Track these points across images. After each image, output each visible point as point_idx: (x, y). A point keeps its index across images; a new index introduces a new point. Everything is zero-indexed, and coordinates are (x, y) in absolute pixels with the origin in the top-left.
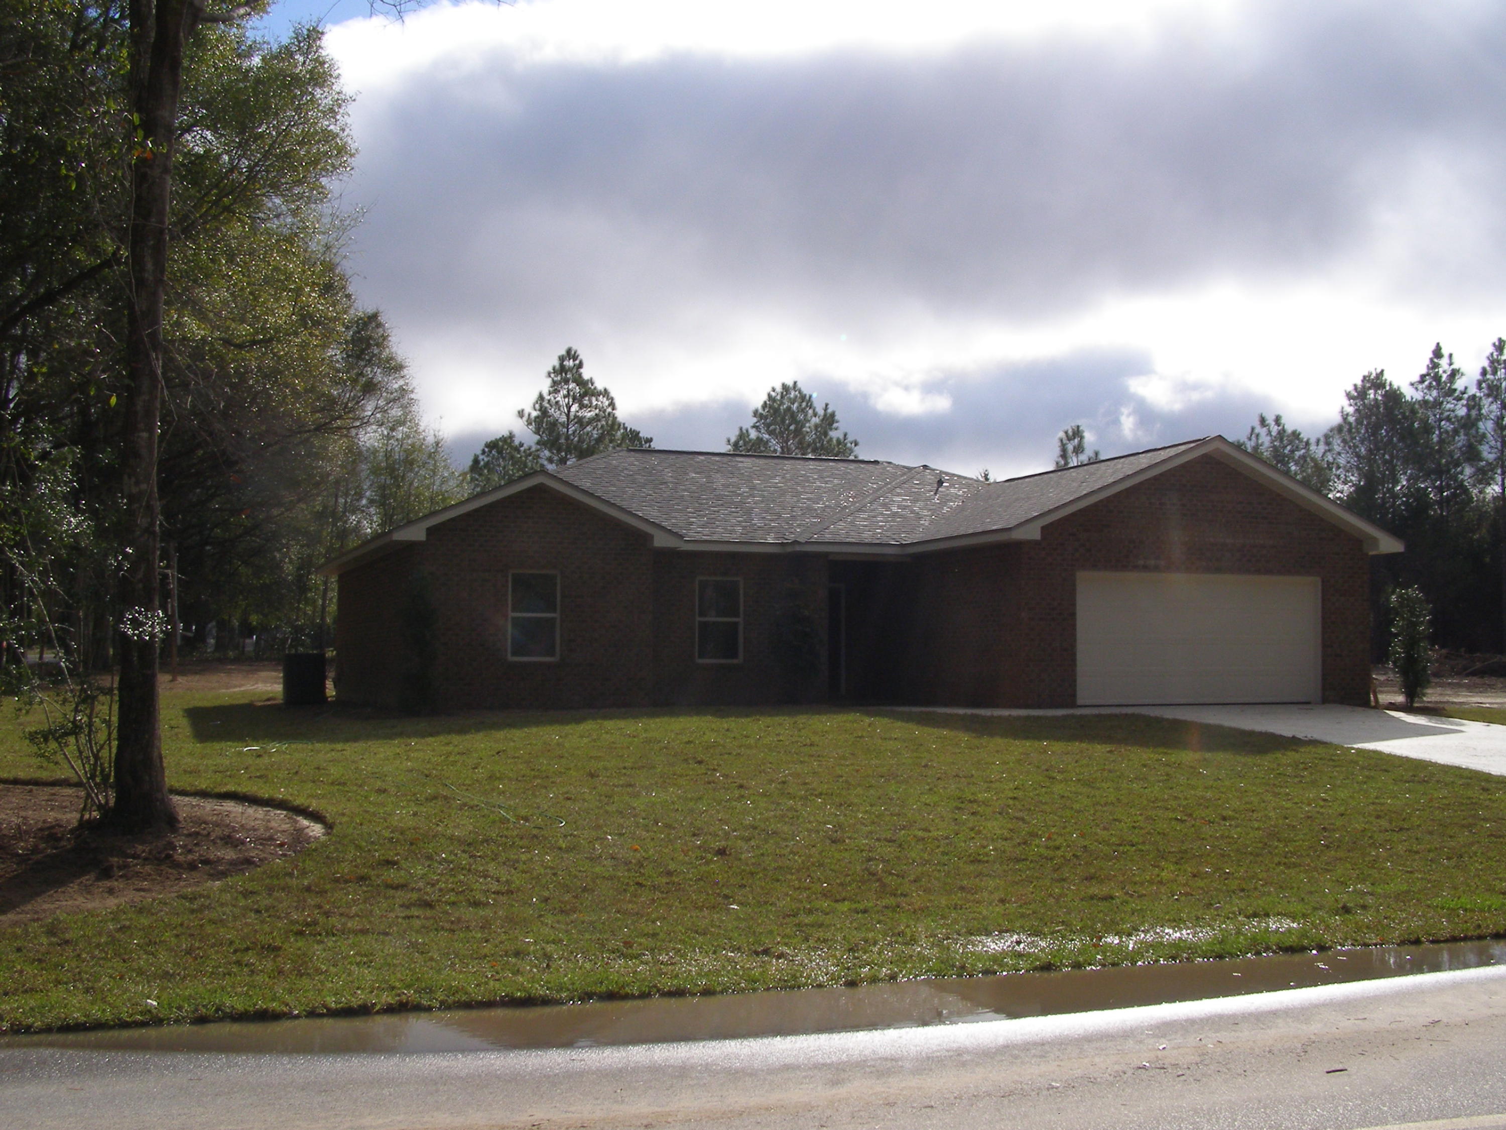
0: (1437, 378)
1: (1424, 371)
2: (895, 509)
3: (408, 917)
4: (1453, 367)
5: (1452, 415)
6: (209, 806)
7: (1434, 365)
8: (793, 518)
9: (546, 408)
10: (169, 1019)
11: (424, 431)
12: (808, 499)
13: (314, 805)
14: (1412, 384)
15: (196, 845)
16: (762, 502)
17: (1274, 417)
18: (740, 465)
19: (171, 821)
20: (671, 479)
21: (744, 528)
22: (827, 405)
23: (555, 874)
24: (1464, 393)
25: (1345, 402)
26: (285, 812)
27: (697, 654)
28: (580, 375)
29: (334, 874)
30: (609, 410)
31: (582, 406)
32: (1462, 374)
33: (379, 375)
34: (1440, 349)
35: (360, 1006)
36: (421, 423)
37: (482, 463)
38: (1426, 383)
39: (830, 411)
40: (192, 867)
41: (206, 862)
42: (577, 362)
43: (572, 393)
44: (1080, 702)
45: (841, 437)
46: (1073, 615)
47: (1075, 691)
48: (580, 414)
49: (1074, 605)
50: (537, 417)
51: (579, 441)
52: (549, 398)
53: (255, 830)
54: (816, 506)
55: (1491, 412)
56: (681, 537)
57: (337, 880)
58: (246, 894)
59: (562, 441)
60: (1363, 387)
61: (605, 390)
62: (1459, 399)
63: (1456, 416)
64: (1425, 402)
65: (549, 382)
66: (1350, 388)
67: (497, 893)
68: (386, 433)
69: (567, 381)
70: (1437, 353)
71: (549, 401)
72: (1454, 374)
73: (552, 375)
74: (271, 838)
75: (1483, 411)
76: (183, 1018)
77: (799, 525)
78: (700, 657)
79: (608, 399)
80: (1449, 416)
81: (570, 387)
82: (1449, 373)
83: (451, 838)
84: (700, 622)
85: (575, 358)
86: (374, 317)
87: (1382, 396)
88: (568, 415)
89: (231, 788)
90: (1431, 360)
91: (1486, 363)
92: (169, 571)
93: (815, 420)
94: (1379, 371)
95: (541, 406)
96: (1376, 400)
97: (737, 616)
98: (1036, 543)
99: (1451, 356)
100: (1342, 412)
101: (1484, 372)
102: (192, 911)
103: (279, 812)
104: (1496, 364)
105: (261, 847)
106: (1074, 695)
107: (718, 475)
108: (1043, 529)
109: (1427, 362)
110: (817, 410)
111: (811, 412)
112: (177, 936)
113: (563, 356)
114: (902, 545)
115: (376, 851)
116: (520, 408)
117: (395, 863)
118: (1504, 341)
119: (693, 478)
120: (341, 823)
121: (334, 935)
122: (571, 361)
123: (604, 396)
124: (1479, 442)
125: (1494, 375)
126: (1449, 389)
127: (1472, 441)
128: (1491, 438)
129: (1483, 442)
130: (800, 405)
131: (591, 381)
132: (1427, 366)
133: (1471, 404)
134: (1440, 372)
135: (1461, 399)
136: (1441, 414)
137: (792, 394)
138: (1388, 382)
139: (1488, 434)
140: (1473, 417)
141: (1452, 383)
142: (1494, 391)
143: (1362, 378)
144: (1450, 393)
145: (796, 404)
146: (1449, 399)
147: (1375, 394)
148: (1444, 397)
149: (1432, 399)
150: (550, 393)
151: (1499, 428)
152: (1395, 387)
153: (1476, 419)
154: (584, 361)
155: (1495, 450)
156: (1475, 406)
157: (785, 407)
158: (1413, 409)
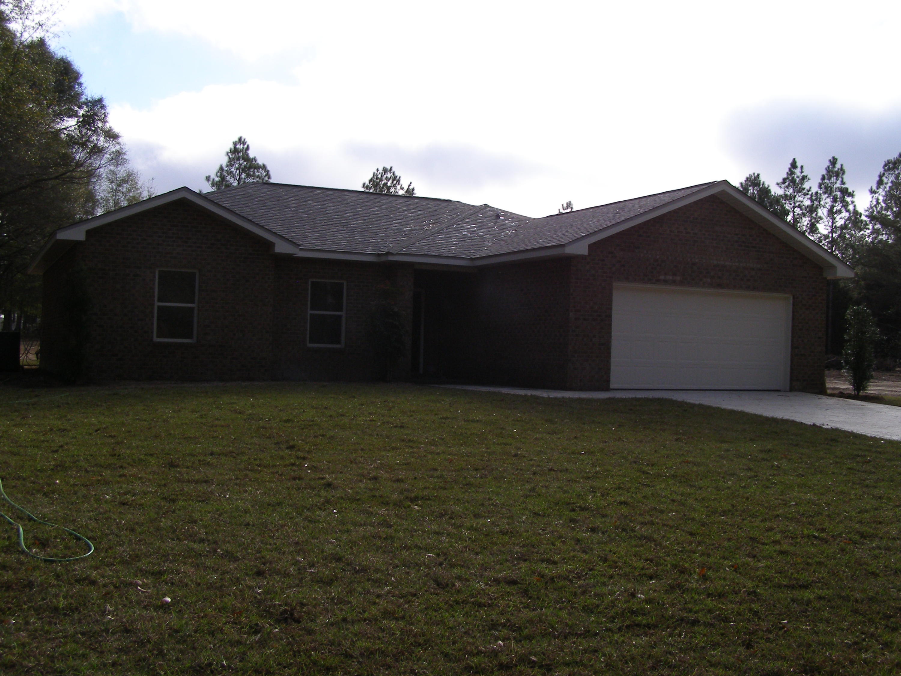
0: (793, 181)
1: (785, 176)
2: (465, 233)
4: (803, 174)
7: (791, 172)
8: (387, 236)
9: (224, 175)
11: (141, 188)
14: (778, 184)
16: (363, 224)
20: (293, 205)
21: (348, 242)
27: (308, 339)
28: (248, 155)
31: (248, 176)
32: (809, 179)
33: (101, 141)
34: (796, 162)
36: (138, 182)
38: (787, 184)
42: (246, 146)
43: (242, 167)
44: (612, 386)
46: (610, 316)
47: (609, 377)
48: (247, 181)
49: (610, 309)
50: (218, 181)
52: (226, 169)
55: (826, 203)
56: (299, 246)
60: (747, 185)
61: (264, 165)
62: (805, 194)
63: (803, 205)
64: (785, 197)
65: (227, 158)
68: (114, 188)
69: (238, 159)
70: (794, 165)
71: (227, 171)
72: (804, 178)
73: (230, 154)
75: (822, 203)
77: (391, 242)
78: (310, 343)
79: (265, 171)
80: (799, 205)
81: (241, 162)
82: (801, 178)
84: (311, 314)
85: (244, 143)
86: (100, 100)
87: (757, 191)
88: (239, 181)
90: (790, 169)
91: (824, 172)
93: (401, 192)
94: (756, 175)
95: (221, 174)
96: (754, 193)
97: (341, 310)
98: (583, 257)
99: (802, 167)
101: (823, 178)
104: (831, 173)
106: (608, 381)
108: (590, 246)
109: (787, 170)
110: (403, 186)
111: (399, 187)
113: (236, 142)
116: (207, 175)
118: (836, 159)
122: (242, 146)
123: (262, 169)
124: (818, 222)
125: (829, 180)
126: (800, 188)
127: (813, 221)
128: (825, 220)
129: (820, 222)
130: (393, 182)
131: (255, 159)
132: (787, 173)
133: (814, 198)
134: (795, 177)
135: (807, 194)
136: (794, 203)
137: (389, 175)
138: (762, 182)
139: (824, 217)
140: (815, 206)
141: (802, 184)
142: (828, 190)
143: (745, 179)
144: (800, 190)
145: (391, 181)
146: (800, 194)
147: (753, 190)
148: (797, 193)
149: (789, 194)
150: (227, 166)
151: (831, 213)
152: (766, 186)
153: (817, 208)
154: (250, 146)
155: (828, 227)
156: (816, 199)
157: (383, 182)
158: (777, 200)
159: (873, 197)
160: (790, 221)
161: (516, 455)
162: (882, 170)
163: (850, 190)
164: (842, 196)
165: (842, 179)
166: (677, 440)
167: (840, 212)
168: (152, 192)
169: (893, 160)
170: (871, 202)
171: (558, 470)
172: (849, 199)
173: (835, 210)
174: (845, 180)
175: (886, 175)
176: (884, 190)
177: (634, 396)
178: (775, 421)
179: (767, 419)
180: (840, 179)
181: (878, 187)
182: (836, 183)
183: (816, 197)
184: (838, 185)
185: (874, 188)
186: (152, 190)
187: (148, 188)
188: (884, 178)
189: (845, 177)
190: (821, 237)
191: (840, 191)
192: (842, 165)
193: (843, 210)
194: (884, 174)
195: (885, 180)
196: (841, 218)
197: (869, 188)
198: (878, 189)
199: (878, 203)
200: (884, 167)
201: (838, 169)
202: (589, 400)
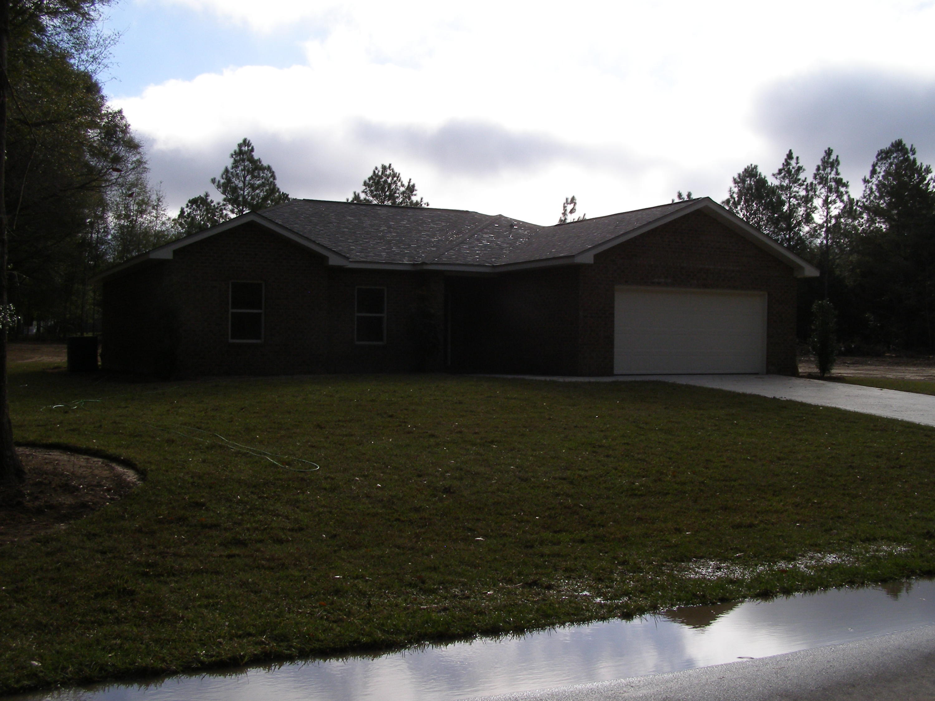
0: (789, 172)
1: (781, 167)
2: (485, 243)
3: (229, 556)
4: (798, 165)
5: (797, 195)
6: (41, 455)
7: (787, 163)
8: (419, 247)
9: (230, 177)
10: (56, 682)
11: (150, 191)
12: (428, 235)
13: (124, 454)
14: (774, 175)
15: (41, 492)
16: (397, 236)
17: (687, 193)
18: (379, 212)
19: (19, 473)
20: (335, 220)
21: (387, 253)
22: (410, 180)
23: (330, 512)
24: (804, 181)
25: (732, 185)
26: (101, 460)
27: (356, 338)
28: (252, 156)
29: (157, 516)
30: (271, 179)
31: (253, 177)
32: (804, 170)
33: (122, 151)
34: (792, 154)
35: (230, 659)
36: (147, 186)
37: (186, 213)
38: (783, 174)
39: (411, 184)
40: (39, 511)
41: (51, 507)
42: (250, 148)
43: (247, 168)
44: (615, 372)
45: (419, 200)
46: (612, 314)
47: (613, 365)
48: (252, 182)
49: (613, 308)
50: (224, 183)
51: (251, 200)
53: (85, 478)
54: (433, 240)
55: (821, 193)
56: (348, 258)
57: (160, 522)
58: (91, 536)
59: (241, 199)
60: (744, 175)
61: (269, 166)
62: (801, 185)
63: (799, 196)
64: (781, 187)
65: (232, 160)
66: (736, 176)
67: (292, 530)
68: (124, 192)
69: (243, 160)
70: (790, 156)
71: (232, 172)
72: (799, 169)
73: (234, 156)
74: (99, 485)
75: (817, 193)
76: (69, 679)
78: (358, 340)
79: (270, 173)
80: (795, 195)
81: (246, 164)
82: (796, 169)
83: (239, 482)
84: (358, 317)
85: (249, 145)
86: (120, 112)
87: (754, 182)
88: (244, 183)
89: (54, 440)
90: (786, 160)
91: (820, 163)
92: (15, 273)
93: (402, 189)
94: (753, 166)
95: (227, 176)
96: (750, 184)
97: (383, 312)
98: (589, 265)
99: (797, 158)
100: (730, 191)
101: (818, 169)
102: (48, 554)
103: (96, 459)
104: (826, 164)
105: (93, 493)
106: (612, 368)
107: (366, 219)
108: (595, 256)
109: (783, 161)
110: (403, 183)
111: (399, 184)
112: (39, 580)
113: (241, 144)
114: (493, 266)
115: (185, 494)
116: (213, 177)
117: (203, 505)
118: (832, 150)
119: (349, 220)
120: (152, 470)
121: (174, 575)
122: (246, 148)
123: (268, 171)
124: (813, 212)
125: (824, 171)
126: (796, 178)
127: (808, 211)
128: (820, 210)
129: (815, 212)
130: (393, 179)
131: (259, 160)
132: (783, 164)
133: (809, 188)
134: (791, 168)
135: (803, 185)
136: (790, 194)
137: (388, 172)
138: (758, 173)
139: (819, 207)
140: (810, 196)
141: (797, 175)
142: (823, 181)
143: (743, 170)
144: (796, 181)
145: (390, 178)
146: (796, 185)
147: (750, 181)
148: (793, 184)
149: (785, 185)
150: (232, 168)
151: (826, 203)
152: (763, 177)
153: (812, 198)
154: (254, 147)
155: (823, 217)
156: (811, 190)
157: (383, 180)
158: (772, 191)
159: (866, 187)
160: (786, 211)
161: (550, 419)
162: (875, 160)
163: (844, 181)
164: (836, 186)
165: (837, 169)
166: (665, 408)
167: (835, 202)
168: (161, 196)
169: (885, 149)
170: (865, 191)
171: (581, 427)
172: (843, 189)
173: (829, 201)
174: (839, 171)
175: (879, 165)
176: (877, 179)
177: (633, 380)
178: (744, 395)
179: (739, 394)
180: (835, 170)
181: (872, 177)
182: (830, 173)
183: (811, 188)
184: (833, 175)
185: (868, 177)
186: (160, 193)
187: (157, 191)
188: (877, 168)
189: (839, 168)
190: (816, 227)
191: (834, 182)
192: (837, 156)
193: (838, 201)
194: (877, 164)
195: (878, 169)
196: (835, 208)
197: (863, 178)
198: (871, 178)
199: (872, 192)
200: (877, 157)
201: (833, 160)
202: (598, 383)
